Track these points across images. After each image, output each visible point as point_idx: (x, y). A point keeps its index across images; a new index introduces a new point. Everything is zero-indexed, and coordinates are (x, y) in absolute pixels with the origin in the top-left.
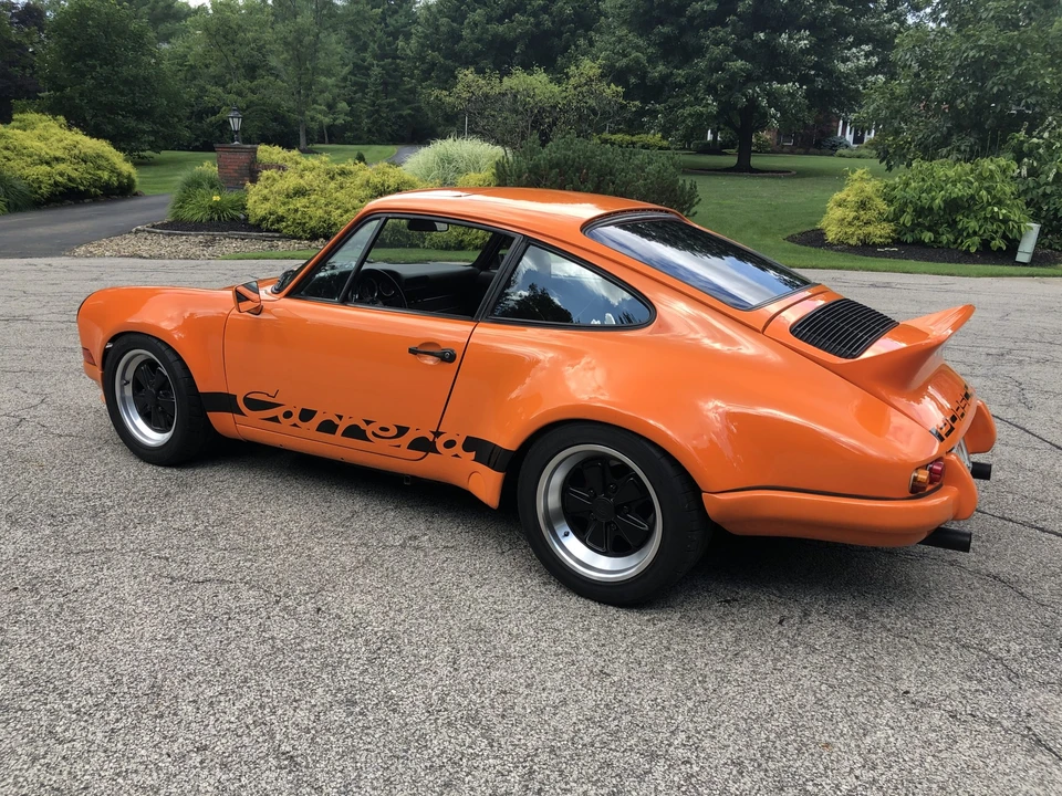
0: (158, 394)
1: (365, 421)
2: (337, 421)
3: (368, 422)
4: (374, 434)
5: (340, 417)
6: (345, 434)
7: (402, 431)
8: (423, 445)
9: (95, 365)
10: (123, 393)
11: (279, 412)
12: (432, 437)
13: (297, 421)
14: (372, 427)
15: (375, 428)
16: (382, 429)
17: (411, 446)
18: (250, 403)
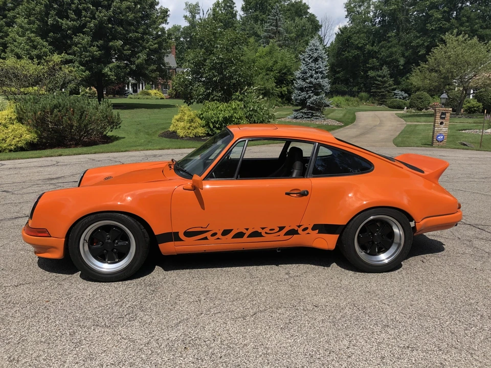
0: (114, 242)
2: (245, 231)
3: (263, 229)
4: (266, 233)
5: (247, 229)
6: (249, 236)
7: (281, 228)
9: (51, 237)
10: (84, 248)
11: (208, 235)
12: (296, 228)
13: (221, 237)
14: (265, 230)
15: (267, 230)
16: (271, 230)
17: (286, 234)
18: (188, 234)
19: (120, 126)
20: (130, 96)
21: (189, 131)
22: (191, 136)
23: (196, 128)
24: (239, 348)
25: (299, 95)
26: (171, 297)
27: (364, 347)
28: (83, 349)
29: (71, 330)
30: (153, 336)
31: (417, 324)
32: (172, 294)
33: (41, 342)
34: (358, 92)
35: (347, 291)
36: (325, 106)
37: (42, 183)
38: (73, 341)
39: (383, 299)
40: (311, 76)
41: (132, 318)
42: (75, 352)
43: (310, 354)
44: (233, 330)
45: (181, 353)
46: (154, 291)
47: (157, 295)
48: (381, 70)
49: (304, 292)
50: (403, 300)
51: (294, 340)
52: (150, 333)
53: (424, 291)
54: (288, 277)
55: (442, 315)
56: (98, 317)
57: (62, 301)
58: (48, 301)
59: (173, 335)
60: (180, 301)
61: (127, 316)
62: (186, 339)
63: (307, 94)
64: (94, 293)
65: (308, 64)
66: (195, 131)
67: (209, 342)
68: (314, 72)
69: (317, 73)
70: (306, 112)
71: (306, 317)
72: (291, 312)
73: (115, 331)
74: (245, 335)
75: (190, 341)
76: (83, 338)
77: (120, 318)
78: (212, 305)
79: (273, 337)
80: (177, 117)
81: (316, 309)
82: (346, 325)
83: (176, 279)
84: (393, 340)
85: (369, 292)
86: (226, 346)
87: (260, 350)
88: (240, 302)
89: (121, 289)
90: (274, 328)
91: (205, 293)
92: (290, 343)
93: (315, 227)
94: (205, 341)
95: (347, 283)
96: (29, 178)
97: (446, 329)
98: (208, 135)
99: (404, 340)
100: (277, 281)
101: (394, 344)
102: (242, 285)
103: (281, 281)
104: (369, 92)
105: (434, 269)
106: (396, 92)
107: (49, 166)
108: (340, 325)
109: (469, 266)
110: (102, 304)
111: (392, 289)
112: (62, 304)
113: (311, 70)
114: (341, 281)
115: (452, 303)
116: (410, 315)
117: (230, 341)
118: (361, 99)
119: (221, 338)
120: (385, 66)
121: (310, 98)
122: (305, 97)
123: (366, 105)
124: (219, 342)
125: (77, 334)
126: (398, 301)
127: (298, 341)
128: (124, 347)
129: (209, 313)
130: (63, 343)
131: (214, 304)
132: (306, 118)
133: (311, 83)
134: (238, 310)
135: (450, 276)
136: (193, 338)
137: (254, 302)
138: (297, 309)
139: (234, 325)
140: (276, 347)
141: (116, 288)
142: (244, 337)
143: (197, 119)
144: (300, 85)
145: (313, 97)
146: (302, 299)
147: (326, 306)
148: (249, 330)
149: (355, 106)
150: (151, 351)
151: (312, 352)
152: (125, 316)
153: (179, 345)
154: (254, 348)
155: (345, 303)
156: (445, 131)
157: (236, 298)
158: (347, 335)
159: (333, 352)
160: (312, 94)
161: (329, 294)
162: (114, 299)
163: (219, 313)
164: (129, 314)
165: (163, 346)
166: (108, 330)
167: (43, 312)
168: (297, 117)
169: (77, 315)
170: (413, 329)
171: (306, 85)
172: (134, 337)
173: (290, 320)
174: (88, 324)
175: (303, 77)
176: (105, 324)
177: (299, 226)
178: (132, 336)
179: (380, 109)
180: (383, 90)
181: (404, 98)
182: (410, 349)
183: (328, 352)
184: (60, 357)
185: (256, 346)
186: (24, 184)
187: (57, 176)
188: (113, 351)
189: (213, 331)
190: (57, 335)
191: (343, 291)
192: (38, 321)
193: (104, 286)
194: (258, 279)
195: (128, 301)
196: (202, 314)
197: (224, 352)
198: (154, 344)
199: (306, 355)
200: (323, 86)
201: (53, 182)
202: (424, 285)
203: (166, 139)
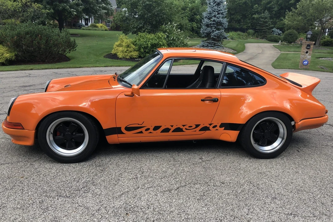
0: (72, 134)
1: (182, 125)
2: (170, 127)
3: (184, 126)
4: (186, 129)
5: (172, 126)
6: (174, 131)
7: (197, 126)
8: (206, 129)
9: (24, 129)
10: (49, 138)
11: (143, 130)
12: (208, 126)
13: (152, 131)
14: (185, 127)
15: (187, 127)
16: (189, 127)
17: (200, 130)
18: (128, 129)
19: (76, 49)
20: (83, 28)
21: (126, 54)
22: (128, 57)
23: (131, 52)
24: (167, 214)
25: (206, 30)
26: (115, 175)
27: (259, 214)
28: (49, 213)
29: (40, 200)
30: (102, 205)
31: (296, 197)
32: (116, 173)
33: (18, 208)
34: (247, 29)
35: (245, 172)
36: (224, 38)
37: (18, 89)
38: (41, 208)
39: (271, 179)
40: (215, 16)
41: (86, 190)
42: (43, 216)
43: (220, 219)
44: (162, 201)
45: (124, 218)
46: (102, 170)
47: (105, 174)
48: (264, 13)
49: (214, 173)
50: (286, 179)
51: (208, 208)
52: (100, 202)
53: (300, 172)
54: (201, 161)
55: (314, 191)
56: (61, 190)
57: (33, 177)
58: (23, 177)
59: (118, 204)
60: (122, 178)
61: (83, 189)
62: (127, 207)
63: (211, 29)
64: (58, 171)
65: (213, 7)
66: (131, 54)
67: (144, 209)
68: (217, 13)
69: (218, 14)
70: (210, 42)
71: (216, 191)
72: (204, 187)
73: (73, 200)
74: (171, 204)
75: (130, 208)
76: (49, 206)
77: (77, 190)
78: (146, 181)
79: (192, 206)
80: (117, 43)
81: (222, 185)
82: (245, 197)
83: (119, 162)
84: (280, 209)
85: (261, 173)
86: (157, 213)
87: (182, 215)
88: (166, 179)
89: (78, 168)
90: (193, 199)
91: (141, 173)
92: (204, 211)
93: (222, 125)
94: (141, 209)
95: (244, 166)
96: (8, 85)
97: (318, 201)
98: (140, 57)
99: (288, 209)
100: (194, 164)
101: (280, 212)
102: (167, 166)
103: (196, 164)
104: (254, 29)
105: (306, 157)
106: (274, 29)
107: (23, 77)
108: (241, 197)
109: (331, 155)
110: (64, 180)
111: (277, 171)
112: (33, 179)
113: (215, 11)
114: (240, 164)
115: (321, 182)
116: (291, 190)
117: (160, 209)
118: (249, 34)
119: (153, 206)
120: (266, 11)
121: (213, 32)
122: (210, 31)
123: (252, 38)
124: (152, 209)
125: (44, 202)
126: (282, 180)
127: (211, 209)
128: (81, 213)
129: (144, 187)
130: (34, 209)
131: (148, 181)
132: (210, 46)
133: (214, 21)
134: (165, 185)
135: (318, 162)
136: (132, 206)
137: (177, 180)
138: (209, 185)
139: (162, 196)
140: (195, 214)
141: (74, 168)
142: (171, 206)
143: (132, 45)
144: (207, 22)
145: (215, 31)
146: (212, 177)
147: (230, 183)
148: (174, 200)
149: (244, 39)
150: (101, 215)
151: (221, 218)
152: (81, 189)
153: (122, 211)
154: (178, 214)
155: (243, 181)
156: (309, 58)
157: (163, 176)
158: (247, 205)
159: (237, 217)
160: (215, 29)
161: (231, 174)
162: (73, 176)
163: (152, 187)
164: (84, 187)
165: (110, 212)
166: (68, 199)
167: (19, 185)
168: (203, 46)
169: (45, 188)
170: (294, 201)
171: (210, 23)
172: (88, 205)
173: (204, 193)
174: (53, 194)
175: (209, 16)
176: (66, 195)
177: (210, 125)
178: (86, 204)
179: (262, 42)
180: (264, 28)
181: (279, 34)
182: (293, 215)
183: (233, 218)
184: (32, 220)
185: (179, 212)
186: (4, 89)
187: (29, 84)
188: (72, 215)
189: (147, 201)
190: (30, 203)
191: (242, 172)
192: (15, 192)
193: (65, 167)
194: (179, 162)
195: (83, 178)
196: (138, 188)
197: (156, 217)
198: (103, 211)
199: (217, 220)
200: (223, 23)
201: (26, 88)
202: (300, 168)
203: (109, 59)
